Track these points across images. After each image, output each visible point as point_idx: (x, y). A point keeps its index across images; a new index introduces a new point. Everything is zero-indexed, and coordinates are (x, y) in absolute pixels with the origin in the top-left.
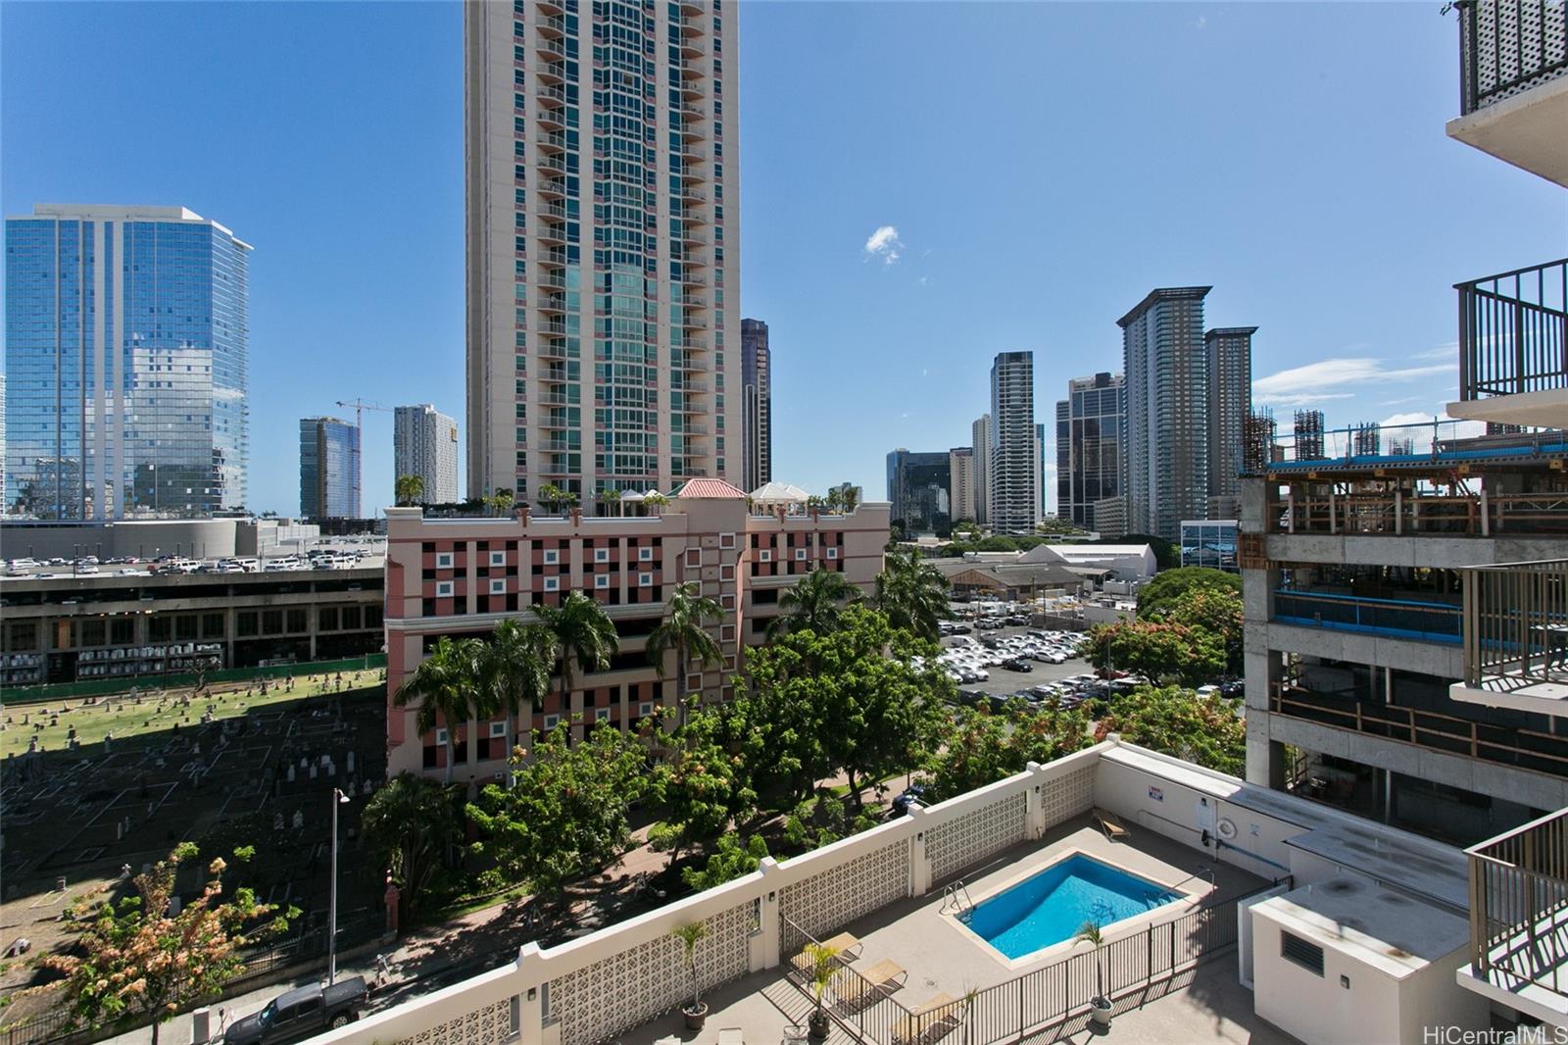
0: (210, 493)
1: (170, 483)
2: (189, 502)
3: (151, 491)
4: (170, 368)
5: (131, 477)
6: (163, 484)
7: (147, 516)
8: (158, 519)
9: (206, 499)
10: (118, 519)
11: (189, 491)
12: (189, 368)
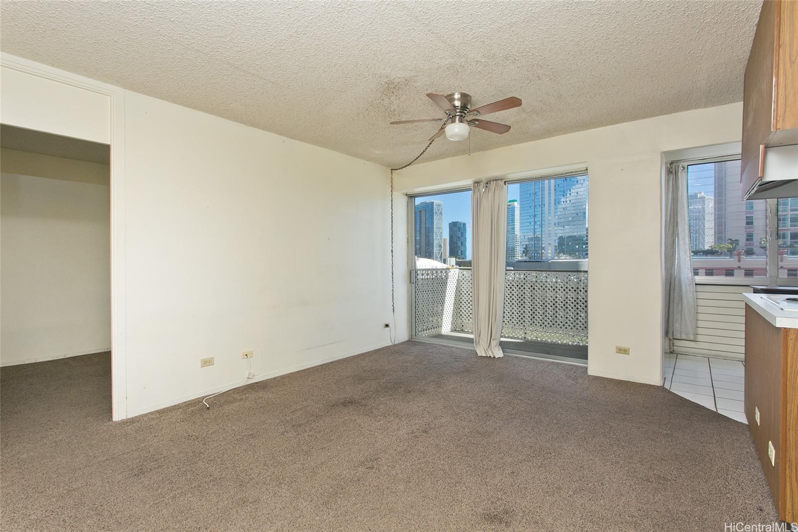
0: (585, 248)
1: (570, 244)
2: (577, 252)
3: (564, 247)
4: (570, 194)
5: (557, 241)
6: (568, 244)
7: (562, 258)
8: (566, 259)
9: (583, 251)
10: (552, 259)
11: (577, 247)
12: (577, 193)
